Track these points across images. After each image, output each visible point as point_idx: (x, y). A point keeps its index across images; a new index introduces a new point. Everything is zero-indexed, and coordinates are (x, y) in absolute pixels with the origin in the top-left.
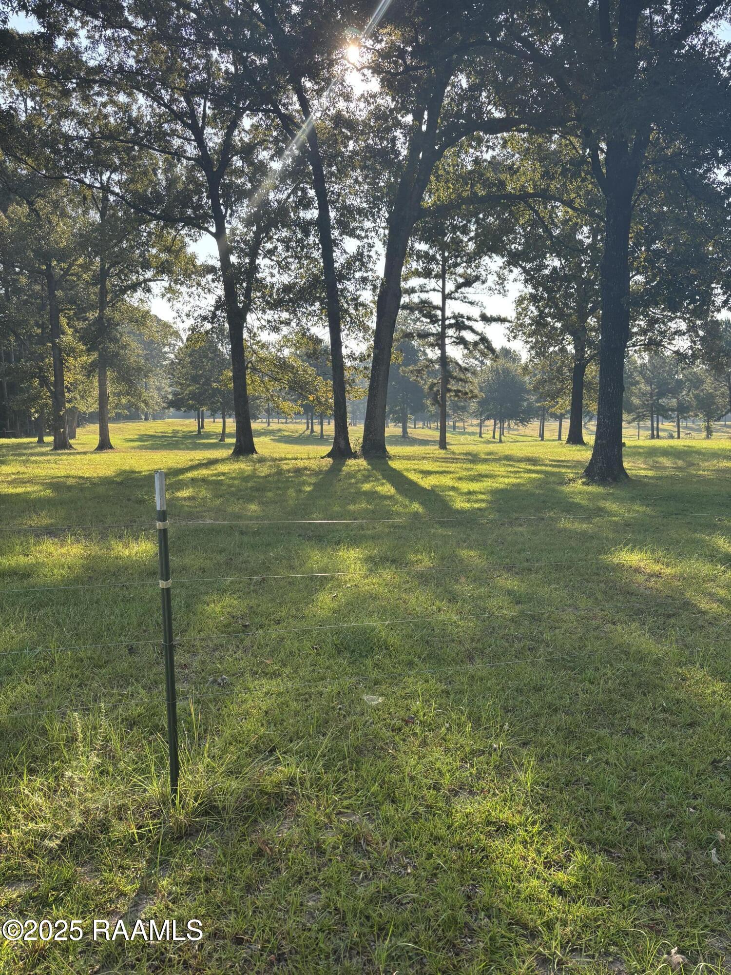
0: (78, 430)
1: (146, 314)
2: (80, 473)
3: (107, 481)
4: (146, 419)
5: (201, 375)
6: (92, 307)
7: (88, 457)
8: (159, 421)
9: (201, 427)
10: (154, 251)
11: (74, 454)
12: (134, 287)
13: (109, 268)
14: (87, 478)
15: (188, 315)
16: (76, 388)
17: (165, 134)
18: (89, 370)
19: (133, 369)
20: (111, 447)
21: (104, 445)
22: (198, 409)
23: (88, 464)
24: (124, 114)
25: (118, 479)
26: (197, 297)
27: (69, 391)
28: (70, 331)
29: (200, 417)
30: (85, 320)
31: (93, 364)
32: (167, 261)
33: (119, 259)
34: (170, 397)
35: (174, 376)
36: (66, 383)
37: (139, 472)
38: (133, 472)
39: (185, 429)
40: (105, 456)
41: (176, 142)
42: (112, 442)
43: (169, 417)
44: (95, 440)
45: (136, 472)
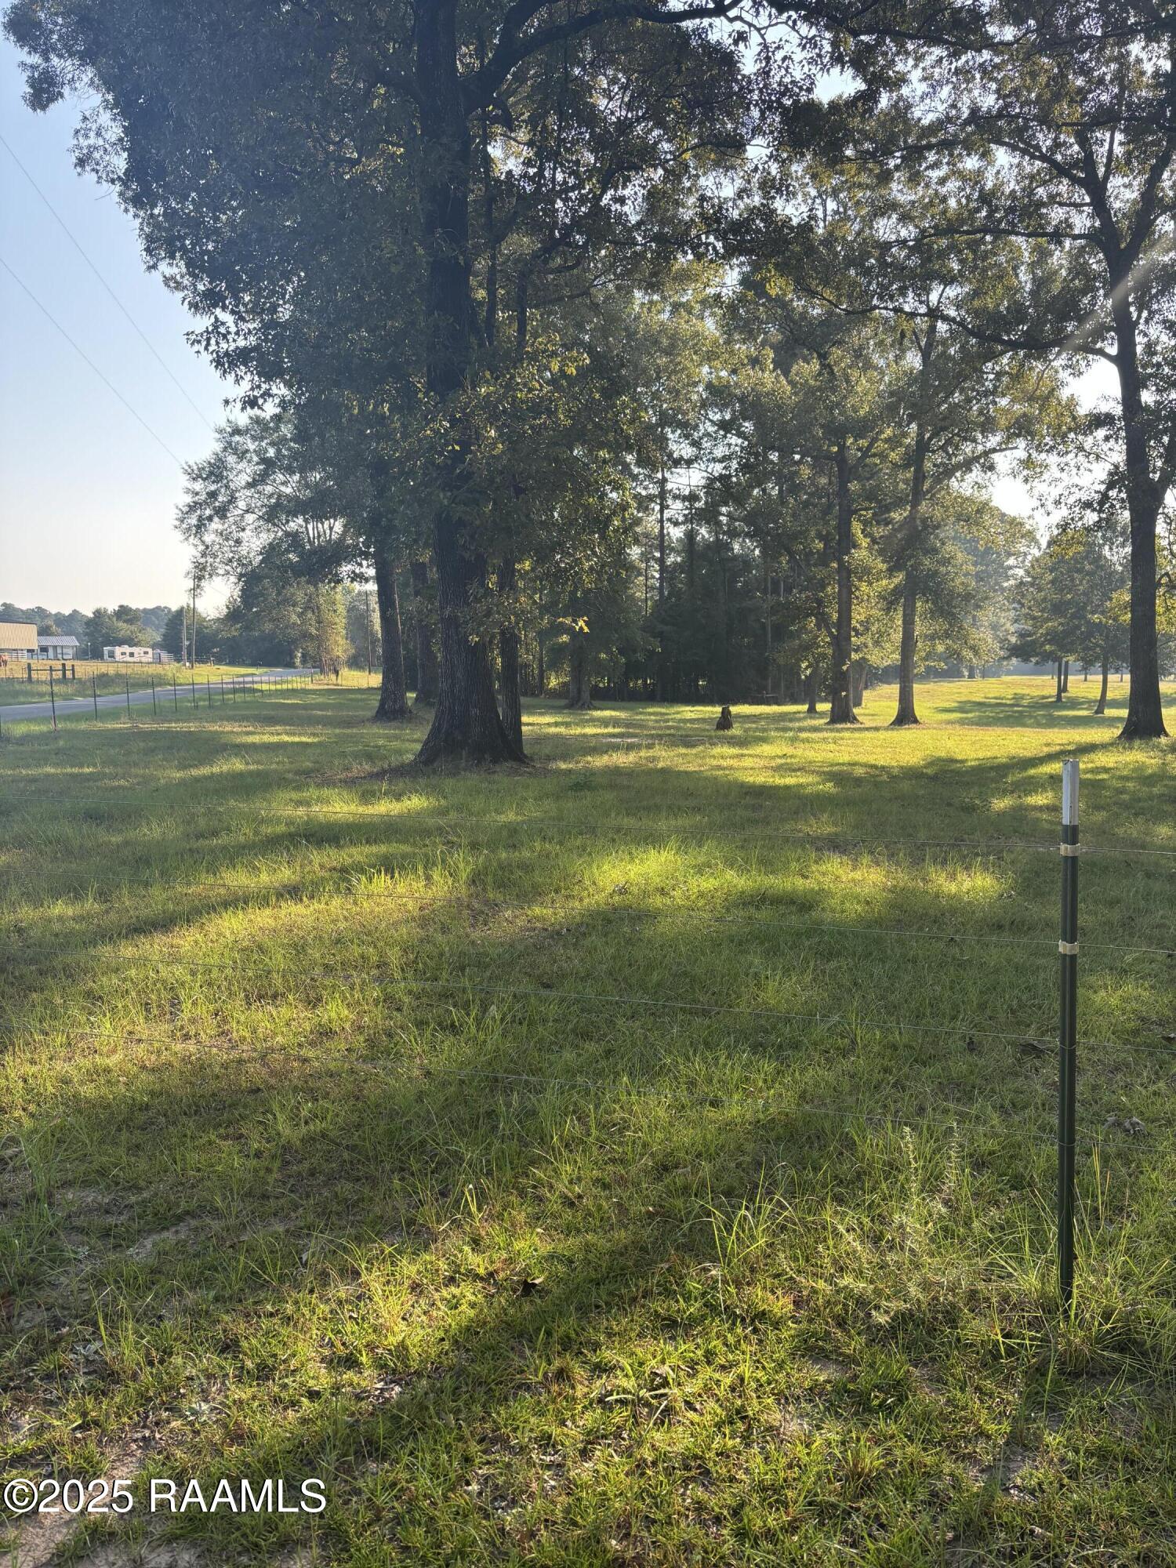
0: (866, 694)
1: (984, 508)
2: (871, 760)
3: (912, 774)
4: (971, 676)
5: (1069, 602)
6: (899, 503)
7: (882, 735)
8: (993, 680)
9: (1062, 689)
10: (1003, 402)
11: (860, 729)
12: (967, 465)
13: (930, 439)
14: (883, 767)
15: (1057, 503)
16: (868, 629)
17: (1041, 204)
18: (889, 601)
19: (959, 595)
20: (916, 721)
21: (906, 717)
22: (1058, 659)
23: (882, 746)
24: (973, 188)
25: (929, 771)
26: (1075, 471)
27: (857, 634)
28: (864, 542)
29: (1063, 672)
30: (887, 524)
31: (897, 592)
32: (1025, 415)
33: (946, 423)
34: (1013, 640)
35: (1023, 605)
36: (854, 622)
37: (962, 761)
38: (953, 761)
39: (1036, 693)
40: (906, 734)
41: (1056, 214)
42: (917, 713)
43: (1009, 673)
44: (893, 708)
45: (957, 761)
